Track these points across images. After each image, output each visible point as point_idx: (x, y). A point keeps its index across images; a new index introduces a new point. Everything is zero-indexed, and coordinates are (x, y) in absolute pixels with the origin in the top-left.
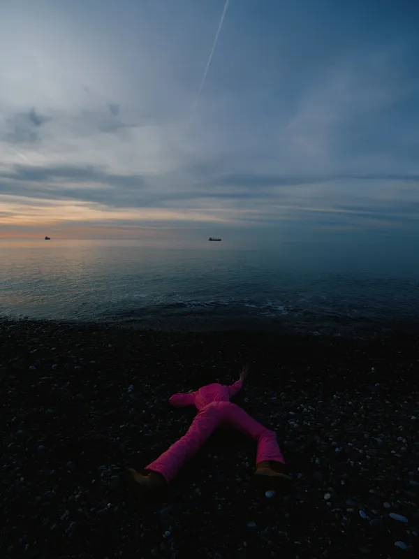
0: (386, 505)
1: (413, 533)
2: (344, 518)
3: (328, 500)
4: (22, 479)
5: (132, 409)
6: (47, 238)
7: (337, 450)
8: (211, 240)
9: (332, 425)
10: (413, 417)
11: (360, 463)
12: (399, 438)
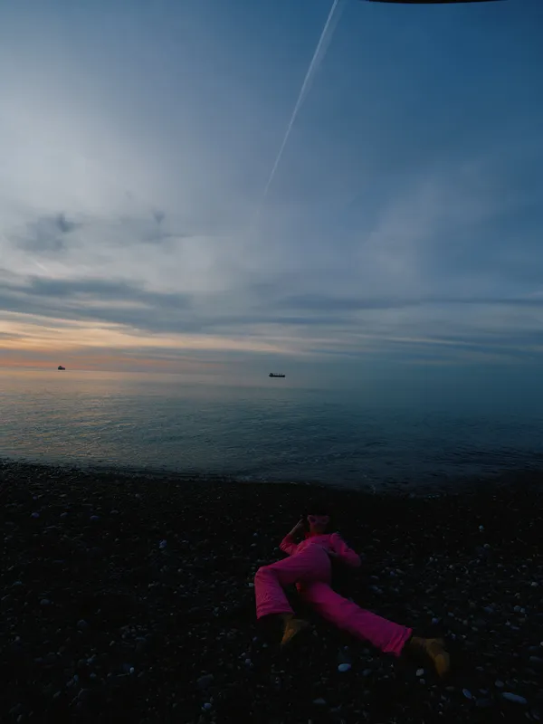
0: (499, 684)
1: (535, 716)
2: (443, 698)
3: (421, 677)
4: (18, 638)
5: (165, 567)
6: (60, 368)
7: (434, 620)
8: (272, 375)
9: (428, 591)
10: (533, 584)
11: (464, 637)
12: (516, 608)
